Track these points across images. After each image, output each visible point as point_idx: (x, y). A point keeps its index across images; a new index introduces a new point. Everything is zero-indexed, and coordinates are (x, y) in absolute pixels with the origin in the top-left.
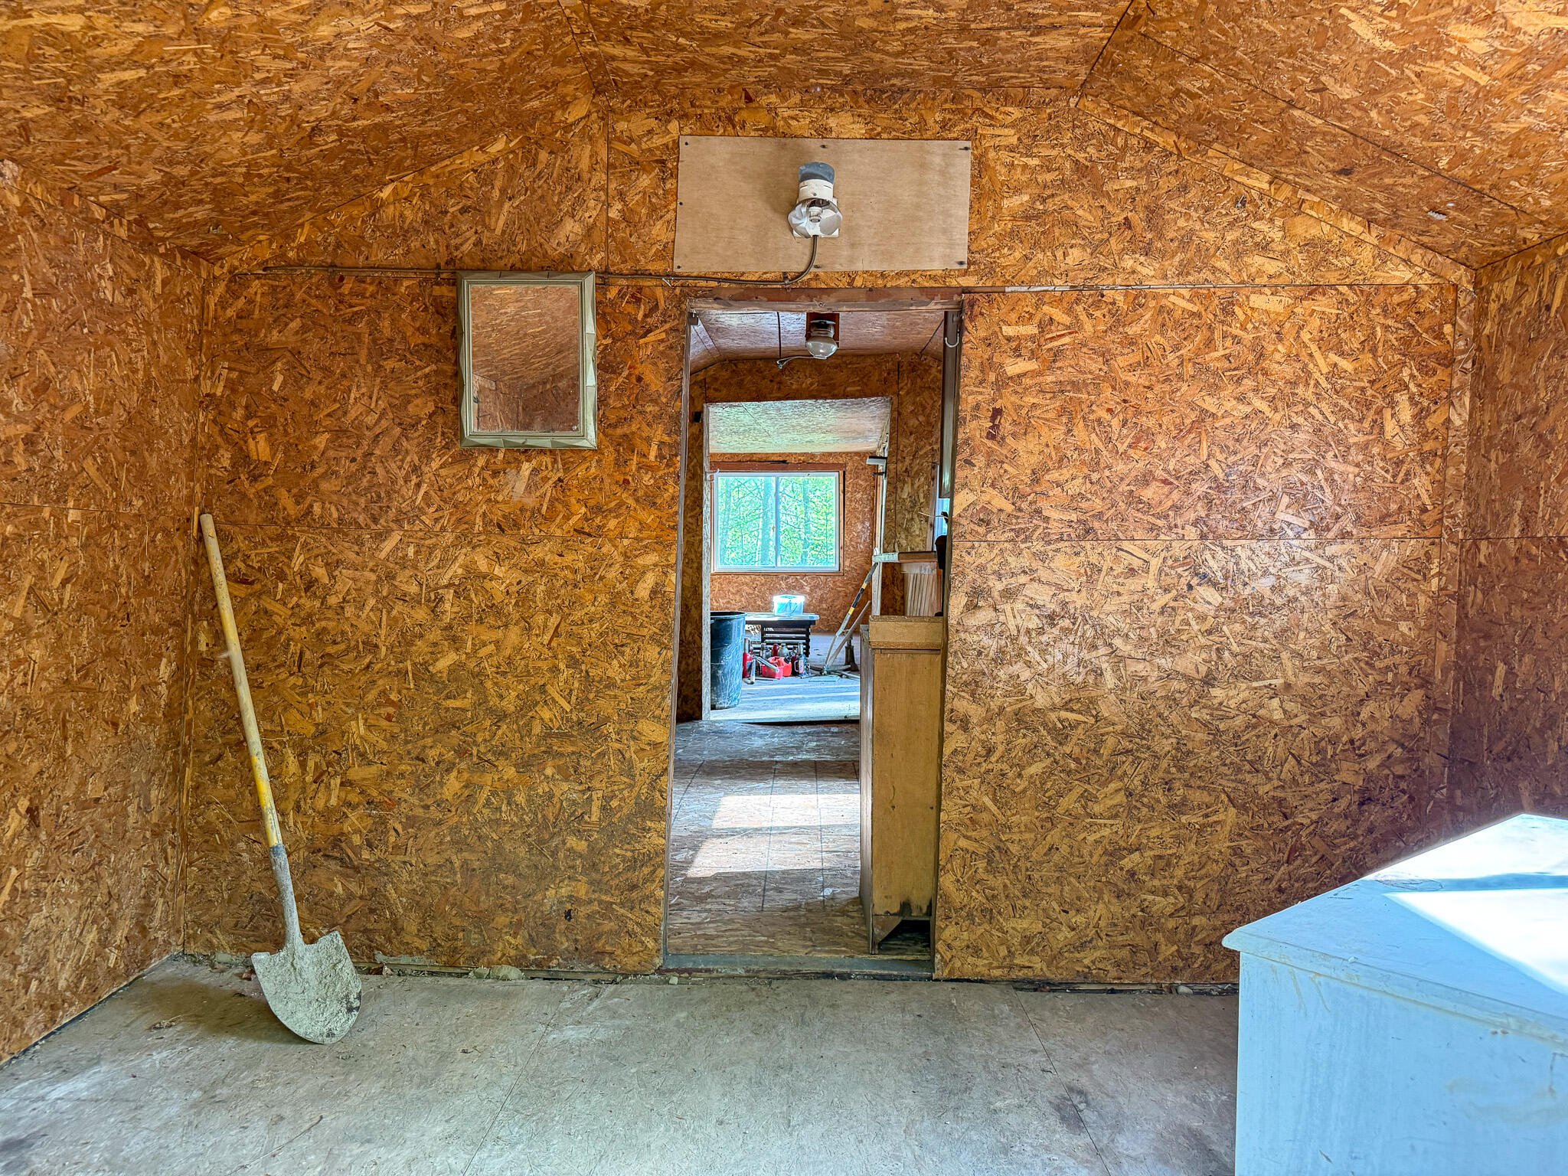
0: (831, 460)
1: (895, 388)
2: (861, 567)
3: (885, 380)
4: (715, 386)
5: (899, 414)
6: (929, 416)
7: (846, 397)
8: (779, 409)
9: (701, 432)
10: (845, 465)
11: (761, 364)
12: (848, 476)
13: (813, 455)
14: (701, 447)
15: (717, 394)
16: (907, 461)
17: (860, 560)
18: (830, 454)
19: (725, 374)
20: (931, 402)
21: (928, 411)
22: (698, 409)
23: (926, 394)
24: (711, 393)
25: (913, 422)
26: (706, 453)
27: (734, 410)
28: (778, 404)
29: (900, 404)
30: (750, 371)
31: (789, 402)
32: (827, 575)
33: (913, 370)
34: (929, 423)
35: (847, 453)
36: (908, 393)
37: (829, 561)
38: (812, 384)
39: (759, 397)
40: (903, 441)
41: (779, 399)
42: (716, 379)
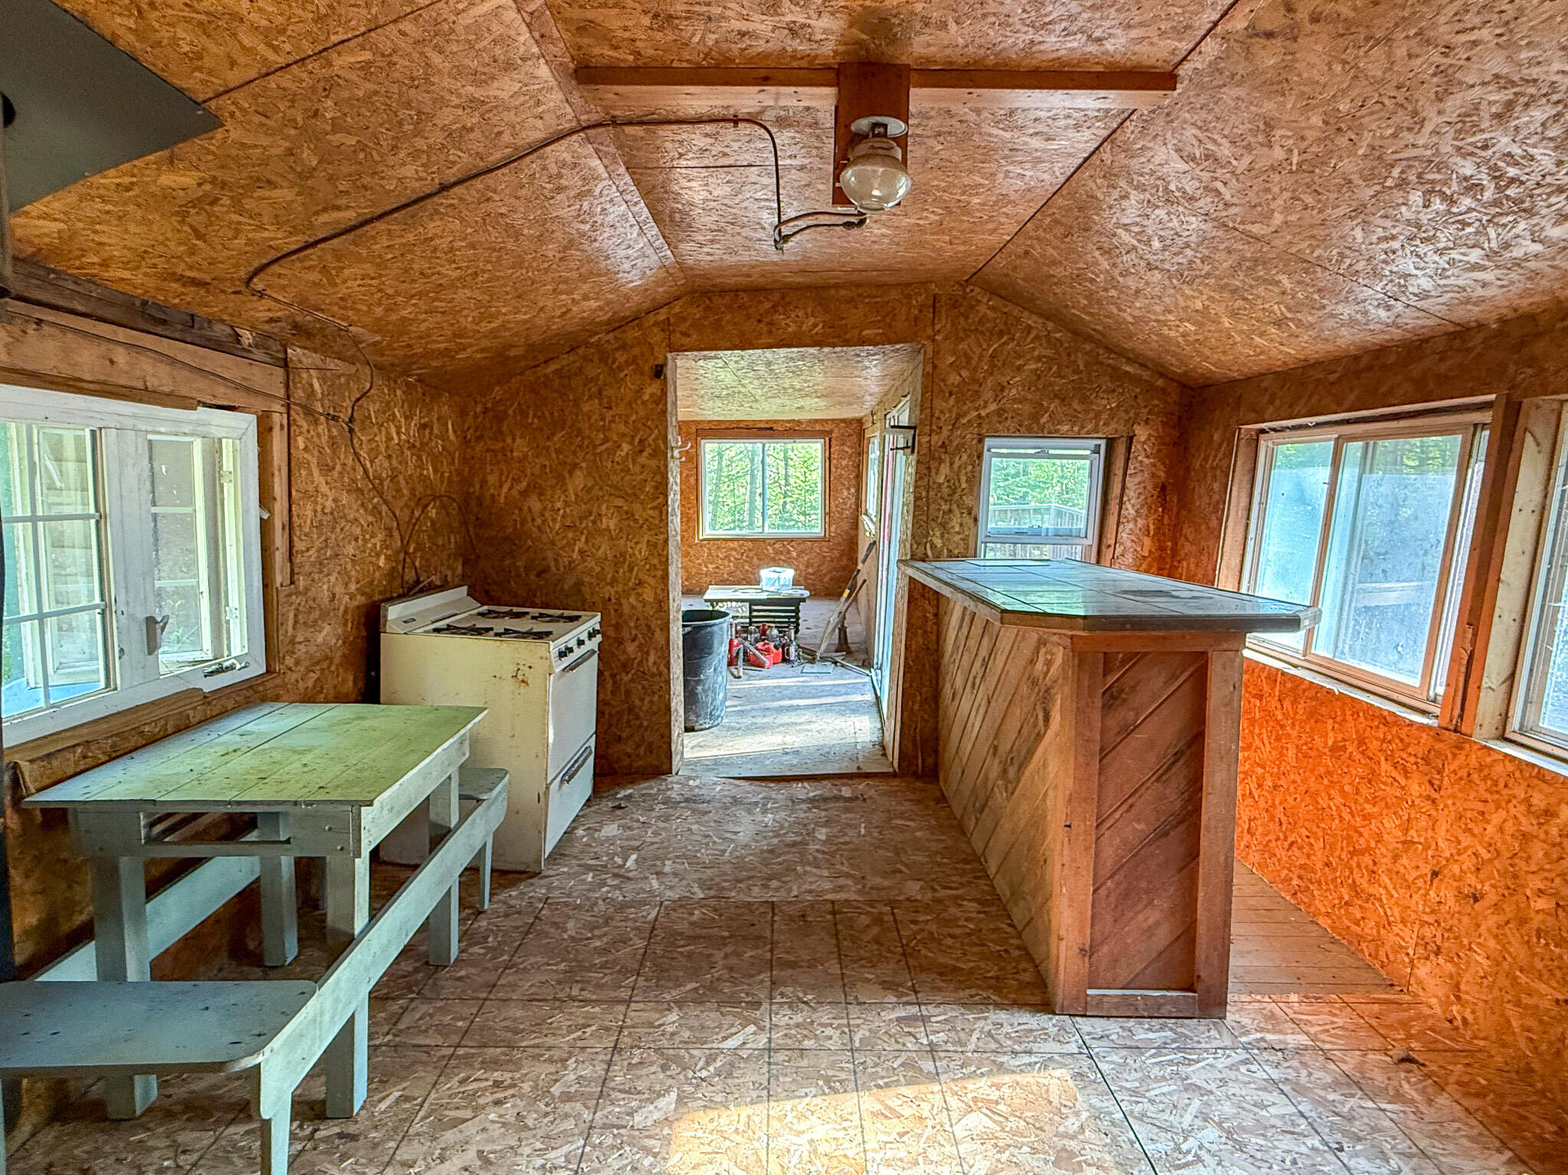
0: (818, 427)
1: (929, 331)
2: (847, 532)
3: (916, 319)
4: (683, 327)
5: (935, 367)
6: (975, 369)
7: (863, 343)
8: (769, 363)
9: (664, 392)
10: (831, 432)
11: (744, 298)
12: (834, 442)
13: (799, 422)
14: (664, 412)
15: (685, 340)
16: (945, 432)
17: (845, 526)
18: (816, 421)
19: (697, 313)
20: (978, 351)
21: (974, 362)
22: (660, 362)
23: (972, 339)
24: (677, 338)
25: (954, 379)
26: (672, 421)
27: (711, 364)
28: (768, 354)
29: (936, 353)
30: (729, 307)
31: (783, 352)
32: (813, 540)
33: (954, 306)
34: (974, 380)
35: (833, 420)
36: (946, 338)
37: (814, 526)
38: (815, 325)
39: (744, 343)
40: (939, 404)
41: (769, 346)
42: (685, 319)
